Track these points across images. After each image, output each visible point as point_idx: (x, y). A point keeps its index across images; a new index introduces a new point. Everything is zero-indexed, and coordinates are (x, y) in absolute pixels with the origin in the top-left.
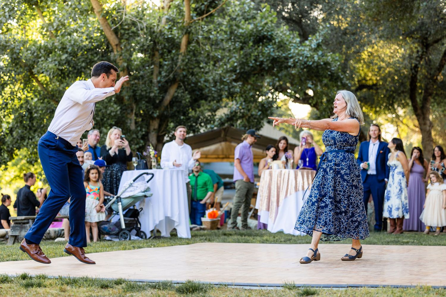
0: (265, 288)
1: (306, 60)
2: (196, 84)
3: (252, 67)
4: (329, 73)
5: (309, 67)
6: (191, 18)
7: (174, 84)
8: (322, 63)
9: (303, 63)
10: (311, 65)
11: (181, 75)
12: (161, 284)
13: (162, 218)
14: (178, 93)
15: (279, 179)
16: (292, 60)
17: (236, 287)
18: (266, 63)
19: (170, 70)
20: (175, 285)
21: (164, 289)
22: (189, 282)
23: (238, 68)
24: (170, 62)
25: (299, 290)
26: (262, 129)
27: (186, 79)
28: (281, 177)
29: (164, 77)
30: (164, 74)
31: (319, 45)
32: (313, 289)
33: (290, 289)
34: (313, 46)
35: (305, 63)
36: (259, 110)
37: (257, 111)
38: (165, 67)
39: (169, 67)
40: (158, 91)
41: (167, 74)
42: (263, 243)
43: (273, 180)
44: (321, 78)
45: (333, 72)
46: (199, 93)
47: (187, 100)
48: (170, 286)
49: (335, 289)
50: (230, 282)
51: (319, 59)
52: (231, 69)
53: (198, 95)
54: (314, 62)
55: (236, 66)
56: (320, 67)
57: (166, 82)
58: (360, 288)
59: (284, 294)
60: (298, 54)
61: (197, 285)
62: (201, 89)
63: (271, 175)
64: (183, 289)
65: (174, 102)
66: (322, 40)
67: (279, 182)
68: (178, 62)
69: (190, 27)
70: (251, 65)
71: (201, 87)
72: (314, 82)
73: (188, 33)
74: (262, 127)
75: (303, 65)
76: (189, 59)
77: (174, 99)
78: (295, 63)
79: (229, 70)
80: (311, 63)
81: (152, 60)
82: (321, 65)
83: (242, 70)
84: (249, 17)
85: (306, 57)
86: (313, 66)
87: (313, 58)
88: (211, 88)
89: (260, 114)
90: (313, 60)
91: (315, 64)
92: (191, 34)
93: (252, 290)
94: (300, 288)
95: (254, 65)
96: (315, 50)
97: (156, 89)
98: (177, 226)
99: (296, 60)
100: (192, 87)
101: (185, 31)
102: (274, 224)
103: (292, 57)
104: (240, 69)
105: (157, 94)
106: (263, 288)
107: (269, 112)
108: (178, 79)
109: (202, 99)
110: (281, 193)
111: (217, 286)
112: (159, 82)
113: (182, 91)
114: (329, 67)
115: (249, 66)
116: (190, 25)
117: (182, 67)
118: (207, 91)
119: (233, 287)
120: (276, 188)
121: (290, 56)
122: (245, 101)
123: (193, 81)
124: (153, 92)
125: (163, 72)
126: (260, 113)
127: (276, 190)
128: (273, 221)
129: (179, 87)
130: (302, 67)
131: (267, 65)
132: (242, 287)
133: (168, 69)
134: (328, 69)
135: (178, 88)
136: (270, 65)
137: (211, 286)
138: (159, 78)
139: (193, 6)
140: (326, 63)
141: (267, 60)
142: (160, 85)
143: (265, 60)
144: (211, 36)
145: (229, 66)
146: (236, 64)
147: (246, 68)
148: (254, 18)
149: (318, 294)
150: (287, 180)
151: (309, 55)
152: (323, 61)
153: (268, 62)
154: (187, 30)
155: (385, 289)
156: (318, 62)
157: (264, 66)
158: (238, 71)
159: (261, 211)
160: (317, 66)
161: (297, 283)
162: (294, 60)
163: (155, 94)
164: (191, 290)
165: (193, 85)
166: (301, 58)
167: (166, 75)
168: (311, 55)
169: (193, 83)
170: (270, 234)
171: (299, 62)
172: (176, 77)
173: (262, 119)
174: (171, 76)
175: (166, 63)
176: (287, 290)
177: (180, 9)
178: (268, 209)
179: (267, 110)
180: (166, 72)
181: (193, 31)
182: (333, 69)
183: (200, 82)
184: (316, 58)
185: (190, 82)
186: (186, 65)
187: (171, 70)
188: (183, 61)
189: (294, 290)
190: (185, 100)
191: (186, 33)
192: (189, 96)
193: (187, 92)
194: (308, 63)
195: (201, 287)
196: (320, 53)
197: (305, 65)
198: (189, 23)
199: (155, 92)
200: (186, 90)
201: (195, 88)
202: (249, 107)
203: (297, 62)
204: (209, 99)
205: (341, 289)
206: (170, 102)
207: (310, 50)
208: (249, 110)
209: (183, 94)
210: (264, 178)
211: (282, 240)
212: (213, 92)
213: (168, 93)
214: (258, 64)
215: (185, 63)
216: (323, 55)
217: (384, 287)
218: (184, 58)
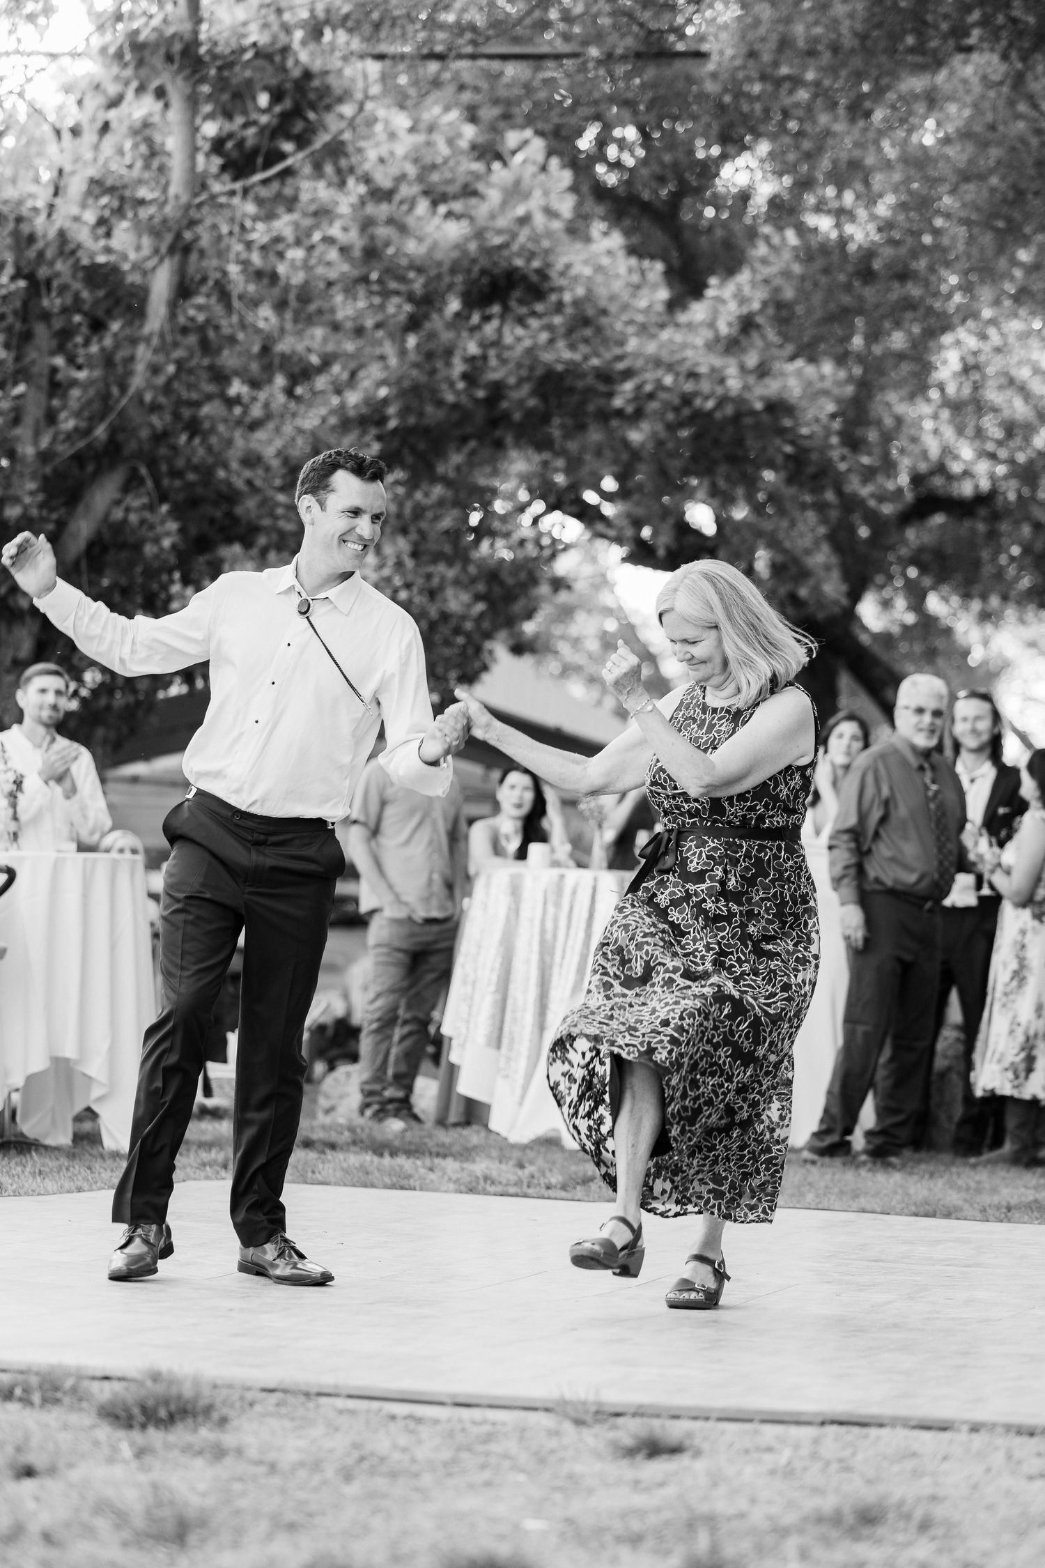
0: (476, 1414)
1: (689, 387)
2: (206, 472)
3: (455, 406)
4: (788, 449)
5: (700, 419)
6: (199, 184)
7: (112, 467)
8: (759, 406)
9: (677, 401)
10: (709, 414)
11: (144, 433)
12: (34, 1381)
13: (38, 1064)
14: (128, 510)
15: (551, 910)
16: (628, 386)
17: (351, 1404)
18: (516, 395)
19: (96, 406)
20: (95, 1387)
21: (45, 1401)
22: (156, 1377)
23: (392, 410)
24: (97, 373)
25: (614, 1427)
26: (485, 677)
27: (163, 451)
28: (558, 905)
29: (69, 437)
30: (68, 423)
31: (747, 324)
32: (675, 1431)
33: (579, 1422)
34: (724, 329)
35: (687, 400)
36: (478, 598)
37: (465, 597)
38: (75, 393)
39: (92, 392)
40: (40, 497)
41: (83, 425)
42: (471, 1190)
43: (525, 913)
44: (750, 470)
45: (807, 443)
46: (218, 514)
47: (166, 543)
48: (74, 1390)
49: (770, 1431)
50: (327, 1380)
51: (746, 387)
52: (364, 410)
53: (212, 521)
54: (723, 401)
55: (385, 401)
56: (748, 421)
57: (78, 458)
58: (873, 1432)
59: (553, 1443)
60: (657, 362)
61: (188, 1392)
62: (230, 497)
63: (515, 891)
64: (127, 1410)
65: (105, 549)
66: (765, 304)
67: (549, 925)
68: (129, 373)
69: (192, 223)
70: (450, 398)
71: (229, 484)
72: (722, 483)
73: (182, 249)
74: (485, 668)
75: (676, 409)
76: (180, 364)
77: (107, 536)
78: (641, 399)
79: (352, 413)
80: (710, 404)
81: (18, 359)
82: (753, 413)
83: (412, 420)
84: (452, 189)
85: (693, 375)
86: (718, 415)
87: (722, 381)
88: (270, 493)
89: (482, 615)
90: (719, 391)
91: (729, 410)
92: (194, 257)
93: (419, 1420)
94: (620, 1421)
95: (464, 400)
96: (732, 346)
97: (31, 486)
98: (100, 1099)
99: (648, 388)
100: (190, 485)
101: (168, 238)
102: (521, 1104)
103: (628, 374)
104: (404, 412)
105: (34, 512)
106: (465, 1413)
107: (518, 607)
108: (133, 445)
109: (229, 541)
110: (556, 970)
111: (274, 1398)
112: (45, 456)
113: (145, 500)
114: (787, 423)
115: (440, 403)
116: (193, 213)
117: (148, 397)
118: (251, 504)
119: (340, 1403)
120: (536, 947)
121: (621, 366)
122: (415, 555)
123: (195, 460)
124: (17, 500)
125: (63, 415)
126: (480, 607)
127: (535, 958)
128: (518, 1091)
129: (131, 484)
130: (670, 416)
131: (521, 402)
132: (375, 1405)
133: (89, 403)
134: (781, 432)
135: (126, 488)
136: (532, 402)
137: (249, 1396)
138: (45, 442)
139: (210, 129)
140: (777, 407)
141: (521, 381)
142: (48, 470)
143: (512, 380)
144: (282, 269)
145: (353, 398)
146: (383, 392)
147: (430, 409)
148: (469, 192)
149: (698, 1454)
150: (585, 915)
151: (703, 369)
152: (762, 398)
153: (526, 389)
154: (178, 236)
155: (978, 1440)
156: (740, 401)
157: (505, 405)
158: (392, 424)
159: (463, 1045)
160: (737, 418)
161: (614, 1397)
162: (639, 388)
163: (26, 508)
164: (163, 1413)
165: (191, 477)
166: (668, 380)
167: (76, 429)
168: (713, 370)
169: (196, 469)
170: (504, 1149)
171: (663, 395)
172: (121, 437)
173: (488, 636)
174: (100, 432)
175: (82, 375)
176: (568, 1427)
177: (149, 141)
178: (497, 1039)
179: (510, 596)
180: (78, 414)
181: (205, 241)
182: (805, 431)
183: (226, 466)
184: (734, 384)
185: (180, 463)
186: (167, 388)
187: (103, 404)
188: (155, 369)
189: (597, 1429)
190: (157, 541)
191: (172, 250)
192: (173, 526)
193: (165, 508)
194: (698, 402)
195: (203, 1403)
196: (752, 360)
197: (686, 412)
198: (188, 207)
199: (27, 500)
200: (163, 498)
201: (199, 491)
202: (436, 581)
203: (651, 396)
204: (262, 540)
205: (794, 1431)
206: (91, 545)
207: (710, 346)
208: (432, 594)
209: (147, 515)
210: (485, 906)
211: (555, 1179)
212: (280, 511)
213: (81, 508)
214: (481, 394)
215: (161, 380)
216: (763, 371)
217: (975, 1428)
218: (160, 358)
